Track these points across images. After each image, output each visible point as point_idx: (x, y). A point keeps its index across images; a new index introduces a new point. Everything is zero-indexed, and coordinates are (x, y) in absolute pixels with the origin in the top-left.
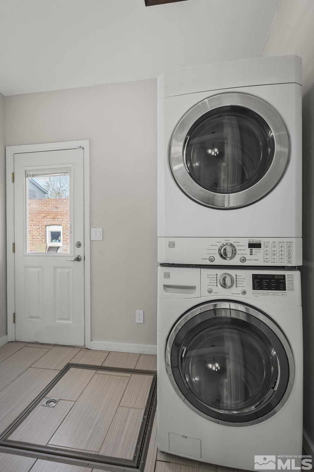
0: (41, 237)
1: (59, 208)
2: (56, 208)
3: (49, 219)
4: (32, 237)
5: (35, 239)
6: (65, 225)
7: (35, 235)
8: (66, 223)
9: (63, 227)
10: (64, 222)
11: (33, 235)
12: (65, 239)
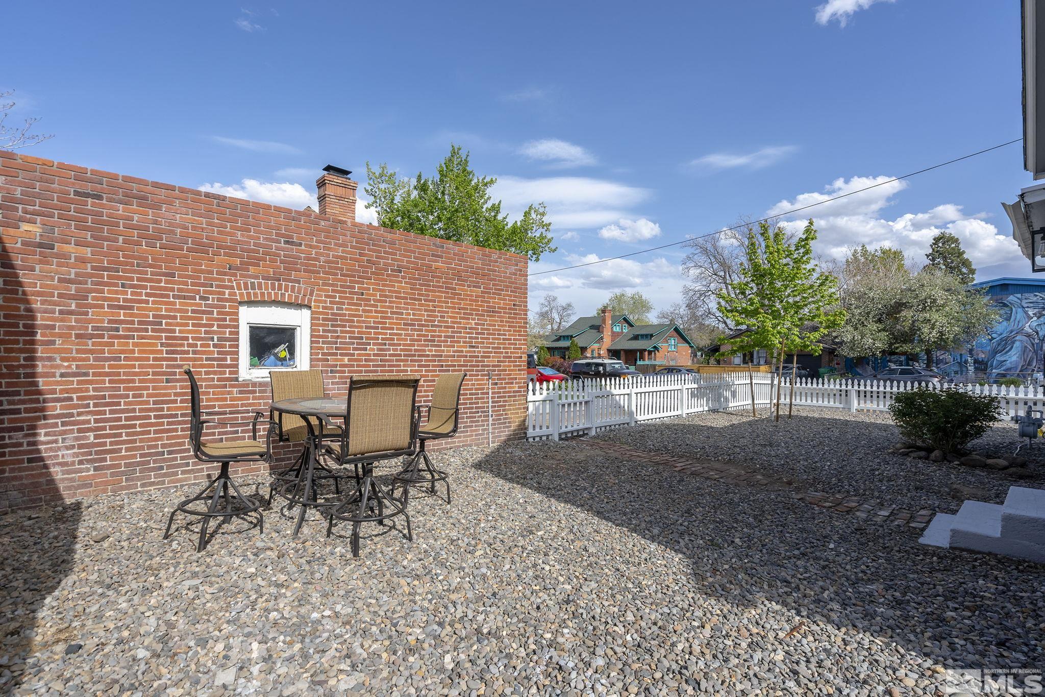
0: (215, 346)
1: (300, 245)
2: (286, 242)
3: (257, 277)
4: (168, 345)
5: (187, 352)
6: (324, 308)
7: (187, 339)
8: (325, 302)
9: (313, 313)
10: (318, 295)
11: (175, 338)
12: (323, 354)
